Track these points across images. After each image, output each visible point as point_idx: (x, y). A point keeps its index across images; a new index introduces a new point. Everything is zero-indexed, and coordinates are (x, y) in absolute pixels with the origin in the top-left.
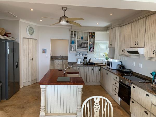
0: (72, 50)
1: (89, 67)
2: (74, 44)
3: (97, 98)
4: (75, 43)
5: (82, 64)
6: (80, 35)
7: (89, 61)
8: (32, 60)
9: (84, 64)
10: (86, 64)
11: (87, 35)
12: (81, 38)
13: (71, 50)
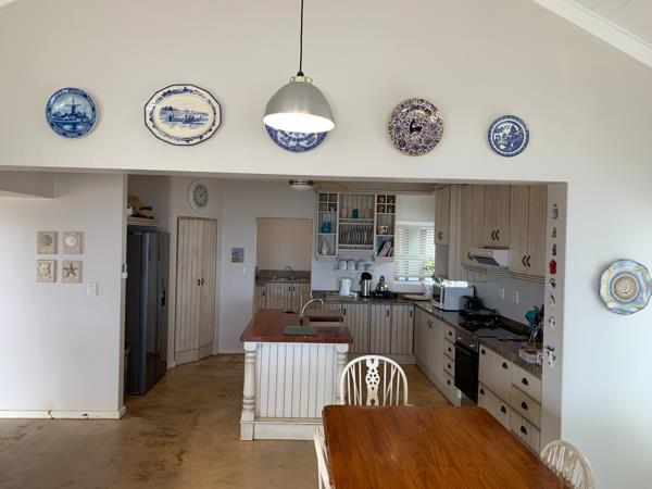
0: (324, 251)
1: (378, 306)
2: (329, 232)
3: (373, 360)
4: (333, 229)
5: (356, 295)
6: (350, 205)
7: (380, 285)
8: (201, 282)
9: (361, 294)
10: (367, 297)
11: (370, 206)
12: (351, 214)
13: (320, 253)
